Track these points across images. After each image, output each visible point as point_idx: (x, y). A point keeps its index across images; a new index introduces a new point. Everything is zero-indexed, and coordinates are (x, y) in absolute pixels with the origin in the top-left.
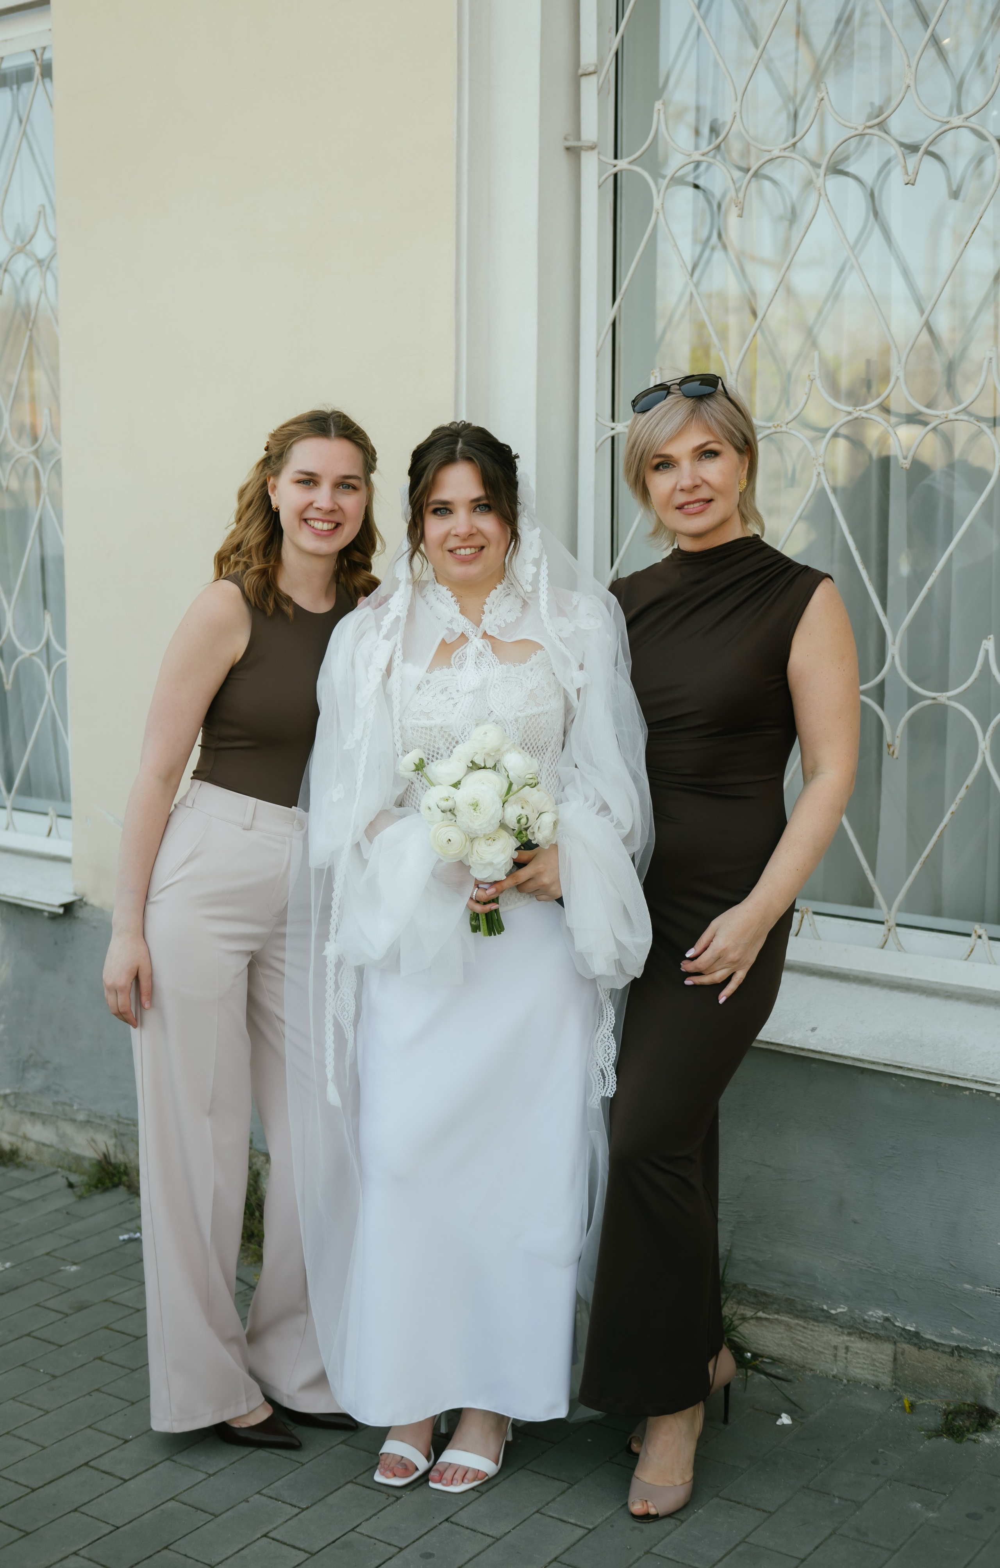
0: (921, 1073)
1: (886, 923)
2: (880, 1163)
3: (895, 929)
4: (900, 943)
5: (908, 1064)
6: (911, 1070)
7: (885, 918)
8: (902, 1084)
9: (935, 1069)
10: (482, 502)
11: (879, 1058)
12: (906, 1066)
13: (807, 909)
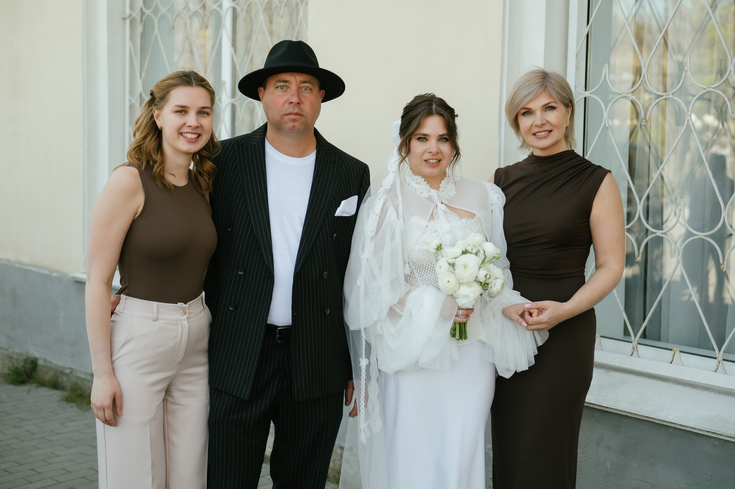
0: (725, 437)
1: (717, 358)
2: (704, 484)
3: (722, 362)
4: (725, 370)
5: (719, 431)
6: (720, 435)
7: (717, 356)
8: (716, 442)
9: (732, 435)
10: (444, 137)
11: (704, 428)
12: (717, 433)
13: (677, 349)
